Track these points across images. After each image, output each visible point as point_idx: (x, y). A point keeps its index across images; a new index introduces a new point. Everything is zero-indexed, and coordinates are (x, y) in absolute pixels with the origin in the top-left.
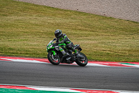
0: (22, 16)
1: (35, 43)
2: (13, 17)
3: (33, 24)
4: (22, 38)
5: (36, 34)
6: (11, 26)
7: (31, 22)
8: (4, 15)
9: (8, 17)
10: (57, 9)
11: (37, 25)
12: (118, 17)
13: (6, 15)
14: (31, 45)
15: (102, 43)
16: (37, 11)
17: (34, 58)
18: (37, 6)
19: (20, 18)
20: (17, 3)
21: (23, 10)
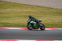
2: (9, 9)
4: (13, 18)
6: (8, 13)
7: (17, 11)
8: (5, 9)
9: (7, 10)
10: (28, 5)
11: (19, 12)
12: (55, 8)
13: (6, 9)
14: (17, 21)
15: (49, 19)
16: (19, 6)
17: (19, 27)
18: (19, 4)
19: (12, 10)
20: (11, 3)
21: (13, 6)
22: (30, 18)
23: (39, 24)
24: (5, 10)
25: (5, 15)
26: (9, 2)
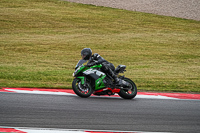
0: (141, 32)
1: (160, 71)
2: (128, 34)
3: (156, 44)
4: (141, 64)
5: (161, 58)
6: (126, 46)
7: (154, 40)
8: (115, 32)
9: (121, 35)
10: (191, 21)
11: (162, 45)
13: (118, 32)
16: (162, 25)
18: (162, 17)
19: (138, 35)
20: (134, 14)
21: (142, 25)
22: (86, 58)
23: (114, 77)
24: (117, 35)
25: (114, 54)
26: (128, 12)
